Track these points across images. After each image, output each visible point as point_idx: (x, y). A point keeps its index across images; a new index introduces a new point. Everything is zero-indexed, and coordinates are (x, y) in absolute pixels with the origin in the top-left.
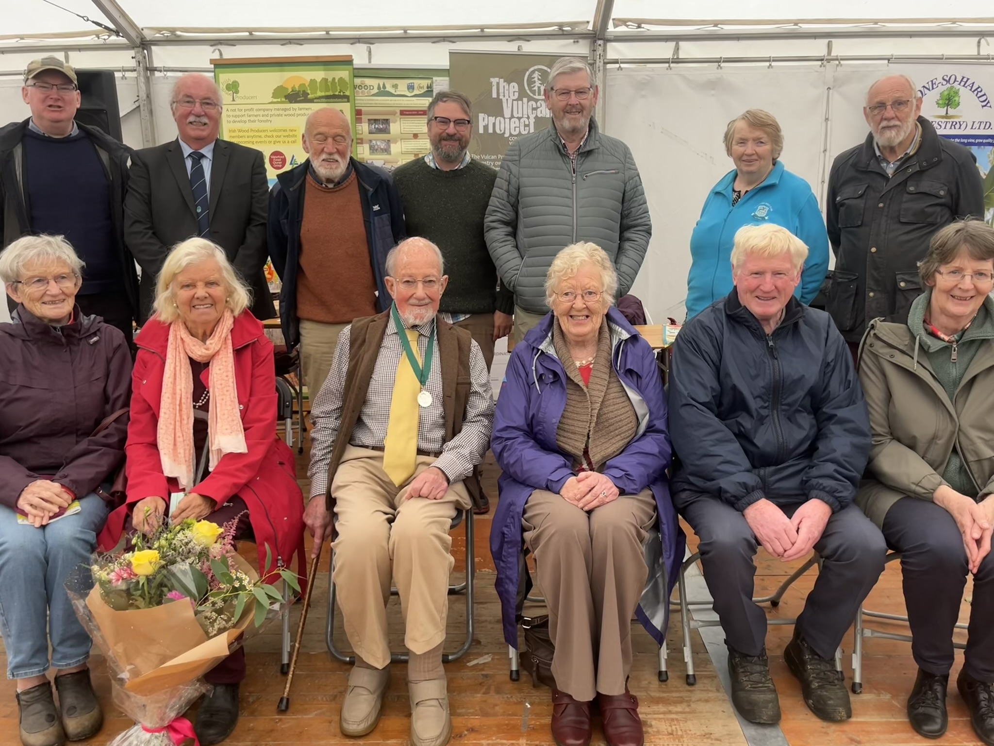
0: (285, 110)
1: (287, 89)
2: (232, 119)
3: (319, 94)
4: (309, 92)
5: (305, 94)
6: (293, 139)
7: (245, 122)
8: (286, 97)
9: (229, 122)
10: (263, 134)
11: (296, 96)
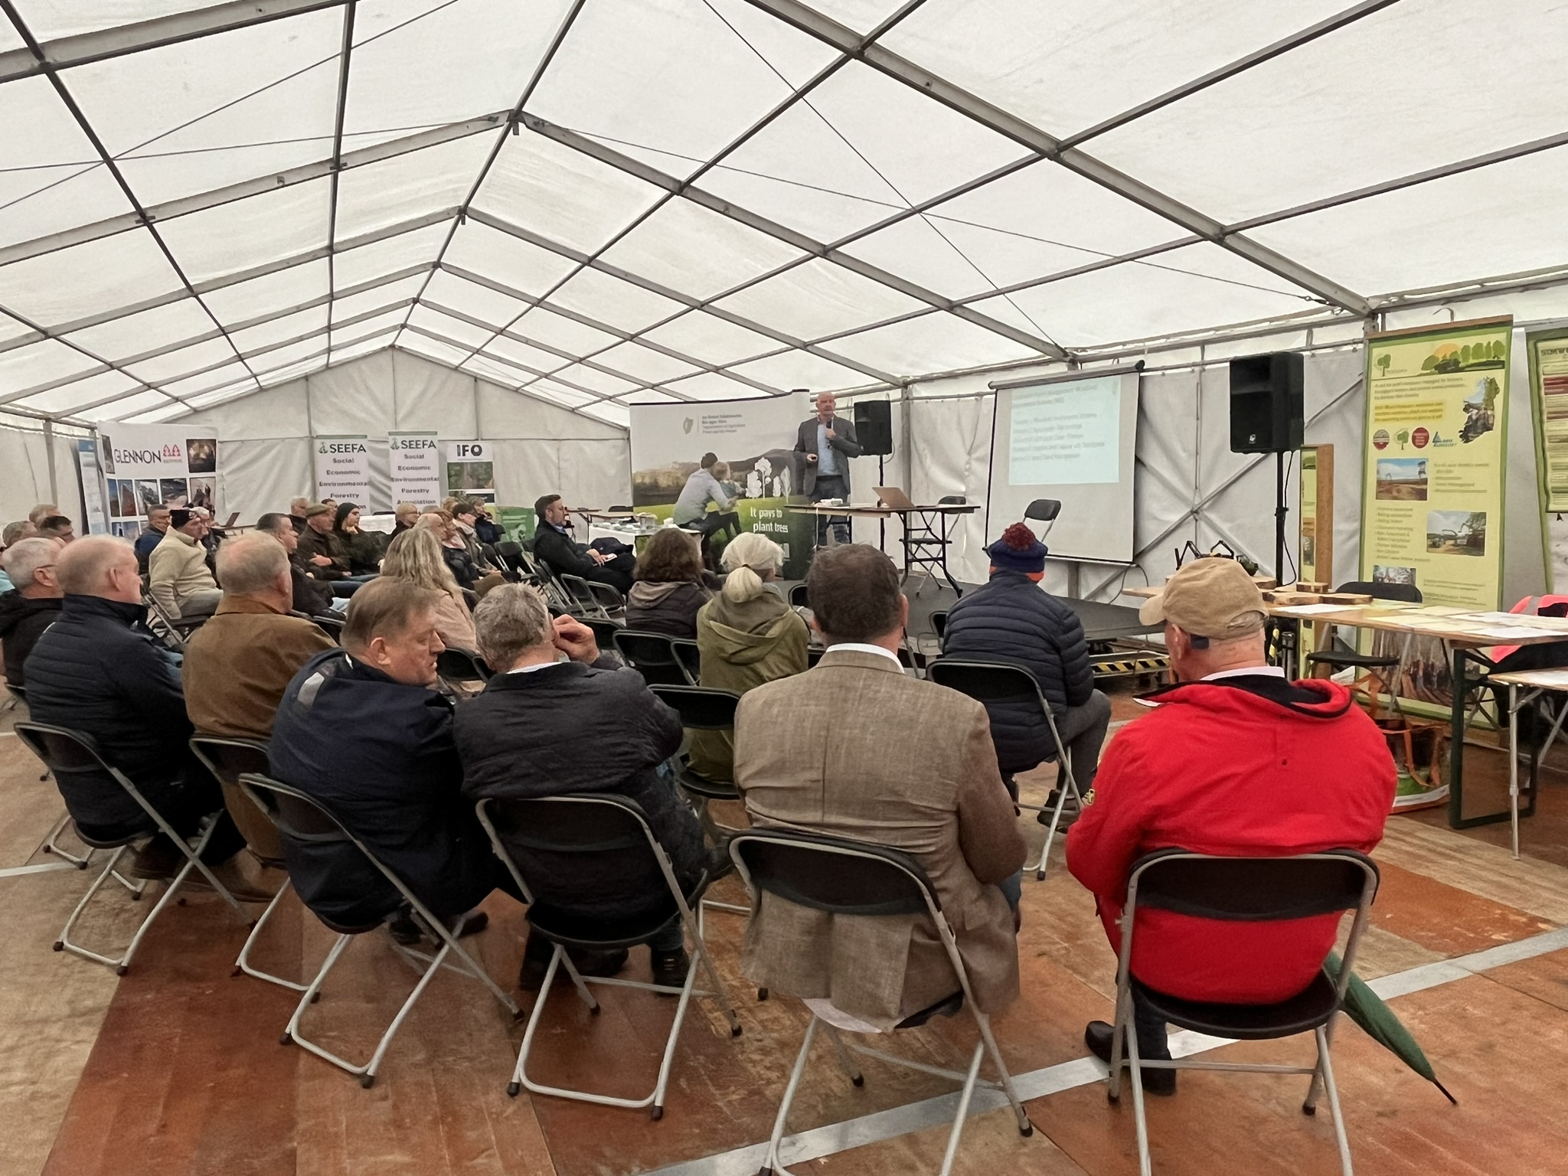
0: (1433, 382)
1: (1438, 359)
2: (1379, 395)
3: (1472, 361)
4: (1460, 360)
5: (1457, 362)
6: (1439, 414)
7: (1392, 397)
8: (1436, 368)
9: (1376, 398)
10: (1408, 410)
11: (1448, 366)
